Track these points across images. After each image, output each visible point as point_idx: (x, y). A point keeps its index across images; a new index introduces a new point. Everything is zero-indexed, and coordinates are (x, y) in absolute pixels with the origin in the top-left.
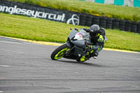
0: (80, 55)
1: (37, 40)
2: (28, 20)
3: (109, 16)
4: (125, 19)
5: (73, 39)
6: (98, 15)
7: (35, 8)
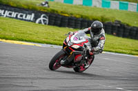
3: (78, 16)
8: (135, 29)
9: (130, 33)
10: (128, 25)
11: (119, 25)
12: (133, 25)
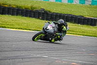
3: (14, 7)
4: (25, 8)
5: (46, 29)
6: (6, 6)
8: (55, 14)
9: (51, 17)
10: (49, 11)
11: (43, 12)
12: (53, 12)
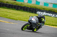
0: (34, 28)
1: (54, 26)
2: (50, 18)
5: (31, 21)
7: (53, 13)
